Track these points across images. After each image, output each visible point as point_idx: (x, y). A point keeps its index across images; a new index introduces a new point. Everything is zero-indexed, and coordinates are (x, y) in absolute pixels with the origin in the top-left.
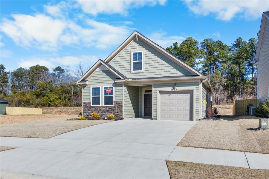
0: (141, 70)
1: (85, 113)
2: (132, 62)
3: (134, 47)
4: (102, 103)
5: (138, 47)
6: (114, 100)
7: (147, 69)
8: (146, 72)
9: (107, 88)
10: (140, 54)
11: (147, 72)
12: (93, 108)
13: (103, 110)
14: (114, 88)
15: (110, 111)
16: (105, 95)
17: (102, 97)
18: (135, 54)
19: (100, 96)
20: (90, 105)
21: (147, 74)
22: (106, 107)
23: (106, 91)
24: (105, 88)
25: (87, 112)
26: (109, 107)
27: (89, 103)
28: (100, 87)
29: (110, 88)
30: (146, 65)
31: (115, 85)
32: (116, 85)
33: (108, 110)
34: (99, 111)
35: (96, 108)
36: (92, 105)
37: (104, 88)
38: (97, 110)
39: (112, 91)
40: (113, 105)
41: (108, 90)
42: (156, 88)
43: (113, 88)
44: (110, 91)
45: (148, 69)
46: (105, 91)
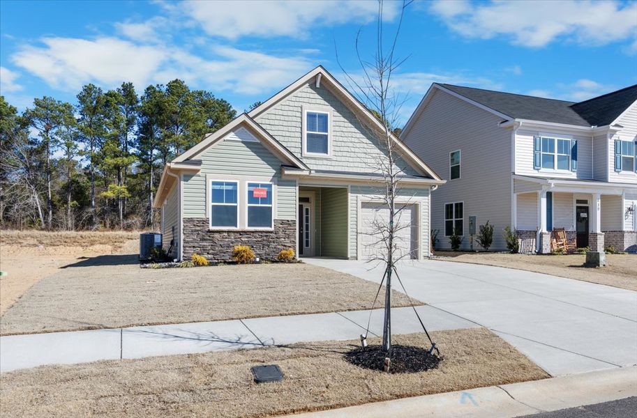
0: (325, 154)
1: (190, 247)
2: (305, 132)
3: (310, 101)
4: (243, 223)
5: (318, 101)
6: (275, 216)
7: (337, 154)
8: (335, 158)
9: (256, 185)
10: (324, 118)
11: (339, 159)
12: (217, 235)
13: (246, 239)
14: (275, 188)
15: (265, 243)
16: (249, 203)
17: (243, 206)
18: (311, 116)
19: (238, 205)
20: (208, 226)
21: (337, 163)
22: (253, 232)
23: (255, 193)
24: (250, 185)
25: (196, 245)
26: (262, 232)
27: (205, 222)
28: (238, 182)
29: (263, 185)
30: (335, 143)
31: (278, 181)
32: (280, 180)
33: (260, 240)
34: (232, 243)
35: (226, 234)
36: (212, 228)
37: (247, 185)
38: (227, 240)
39: (269, 193)
40: (272, 229)
41: (259, 190)
42: (356, 195)
43: (273, 186)
44: (263, 194)
45: (340, 154)
46: (251, 193)
